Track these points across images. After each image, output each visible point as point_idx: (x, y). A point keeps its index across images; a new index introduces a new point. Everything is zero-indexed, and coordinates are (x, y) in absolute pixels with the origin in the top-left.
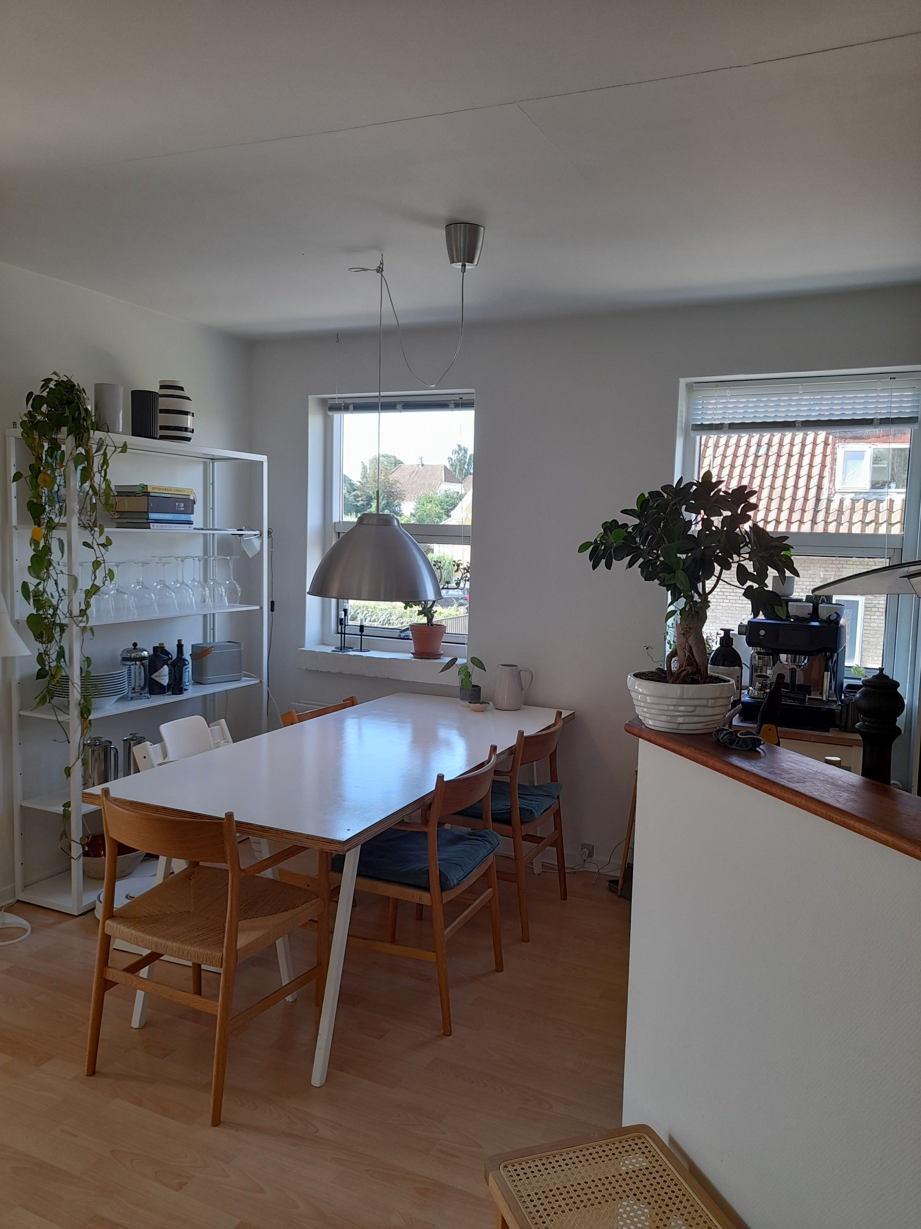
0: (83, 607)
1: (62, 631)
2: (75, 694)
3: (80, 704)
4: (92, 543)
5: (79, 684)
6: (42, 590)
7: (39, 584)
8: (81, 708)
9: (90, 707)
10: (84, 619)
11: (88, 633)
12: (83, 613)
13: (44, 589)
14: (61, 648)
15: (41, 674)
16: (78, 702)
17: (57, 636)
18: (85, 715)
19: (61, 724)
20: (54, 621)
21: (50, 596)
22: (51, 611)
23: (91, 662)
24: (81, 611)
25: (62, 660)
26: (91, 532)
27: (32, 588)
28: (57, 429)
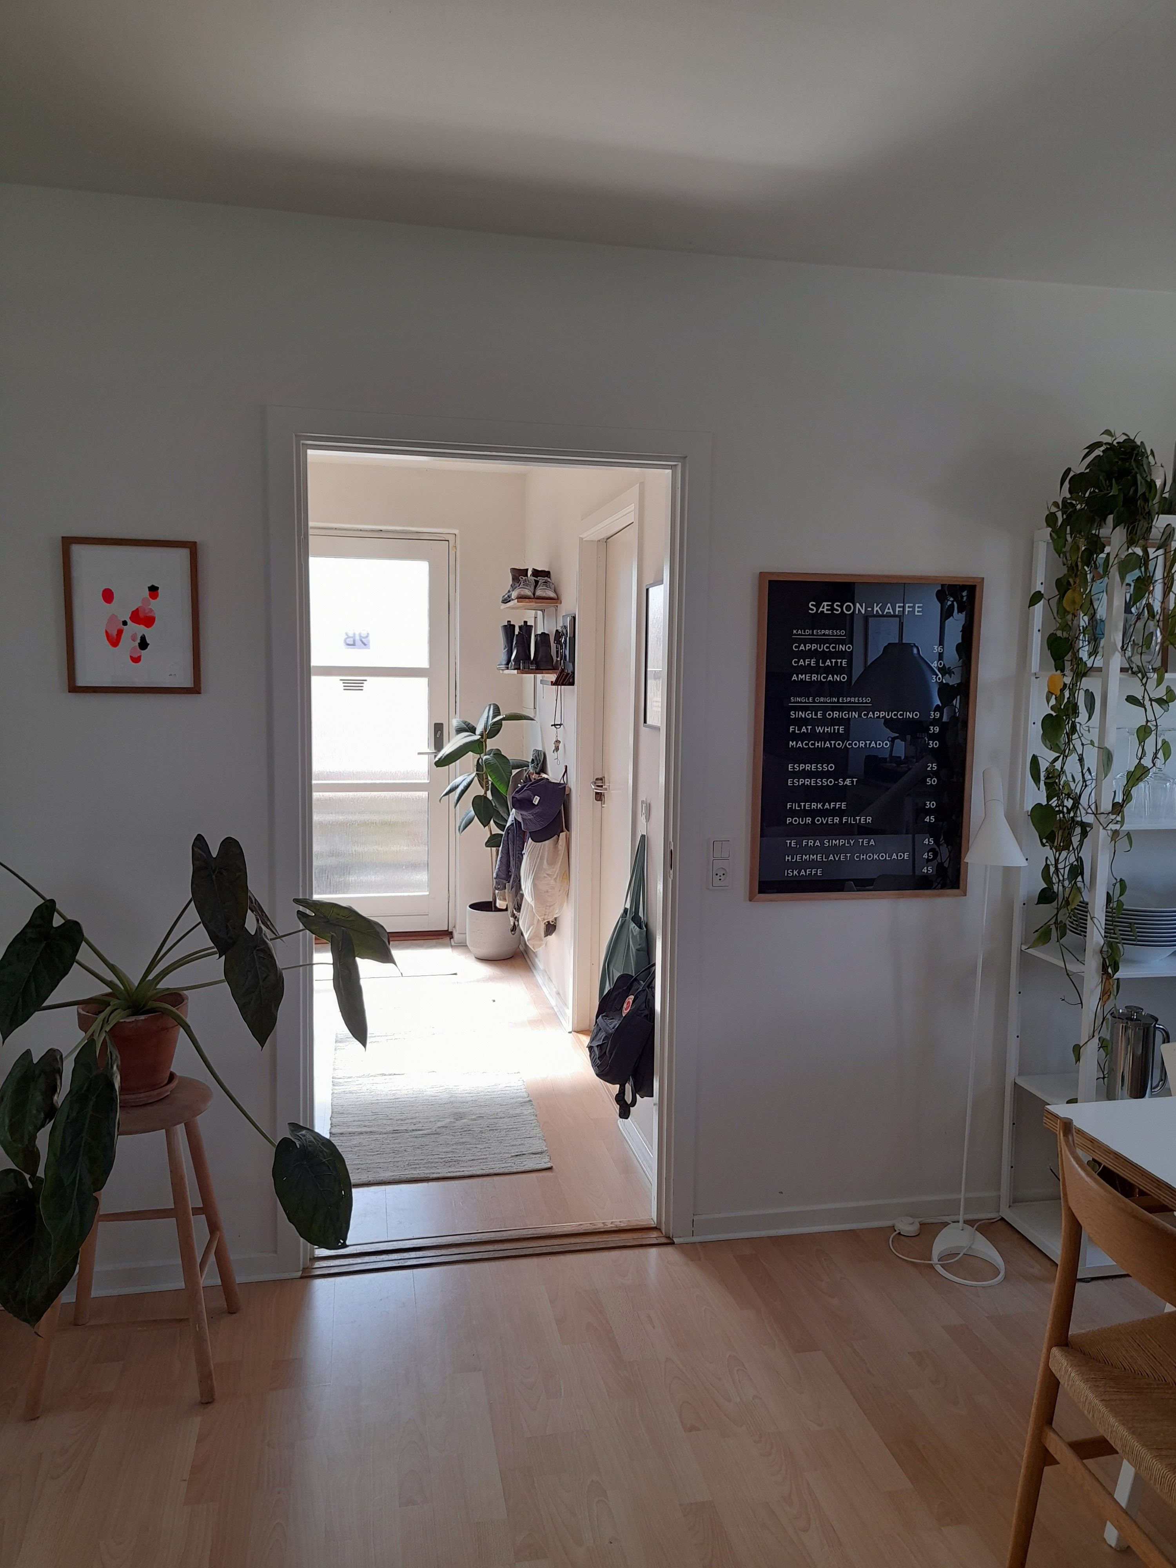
0: (1119, 799)
1: (1084, 834)
2: (1096, 935)
3: (1101, 952)
4: (1144, 697)
5: (1103, 922)
6: (1060, 770)
7: (1056, 759)
8: (1104, 959)
9: (1117, 959)
10: (1119, 818)
11: (1123, 843)
12: (1118, 808)
13: (1062, 768)
14: (1079, 859)
15: (1046, 896)
16: (1098, 949)
17: (1075, 840)
18: (1110, 970)
19: (1071, 977)
20: (1072, 818)
21: (1070, 779)
22: (1069, 803)
23: (1126, 887)
24: (1115, 805)
25: (1080, 878)
26: (1141, 680)
27: (1044, 766)
28: (1100, 521)
